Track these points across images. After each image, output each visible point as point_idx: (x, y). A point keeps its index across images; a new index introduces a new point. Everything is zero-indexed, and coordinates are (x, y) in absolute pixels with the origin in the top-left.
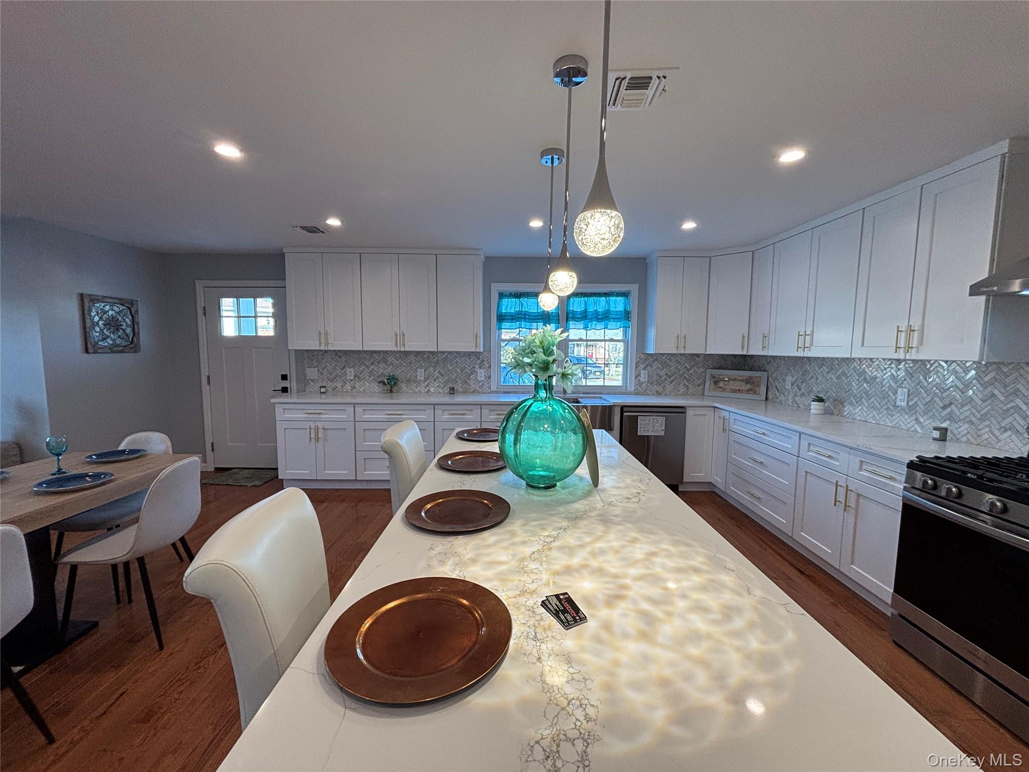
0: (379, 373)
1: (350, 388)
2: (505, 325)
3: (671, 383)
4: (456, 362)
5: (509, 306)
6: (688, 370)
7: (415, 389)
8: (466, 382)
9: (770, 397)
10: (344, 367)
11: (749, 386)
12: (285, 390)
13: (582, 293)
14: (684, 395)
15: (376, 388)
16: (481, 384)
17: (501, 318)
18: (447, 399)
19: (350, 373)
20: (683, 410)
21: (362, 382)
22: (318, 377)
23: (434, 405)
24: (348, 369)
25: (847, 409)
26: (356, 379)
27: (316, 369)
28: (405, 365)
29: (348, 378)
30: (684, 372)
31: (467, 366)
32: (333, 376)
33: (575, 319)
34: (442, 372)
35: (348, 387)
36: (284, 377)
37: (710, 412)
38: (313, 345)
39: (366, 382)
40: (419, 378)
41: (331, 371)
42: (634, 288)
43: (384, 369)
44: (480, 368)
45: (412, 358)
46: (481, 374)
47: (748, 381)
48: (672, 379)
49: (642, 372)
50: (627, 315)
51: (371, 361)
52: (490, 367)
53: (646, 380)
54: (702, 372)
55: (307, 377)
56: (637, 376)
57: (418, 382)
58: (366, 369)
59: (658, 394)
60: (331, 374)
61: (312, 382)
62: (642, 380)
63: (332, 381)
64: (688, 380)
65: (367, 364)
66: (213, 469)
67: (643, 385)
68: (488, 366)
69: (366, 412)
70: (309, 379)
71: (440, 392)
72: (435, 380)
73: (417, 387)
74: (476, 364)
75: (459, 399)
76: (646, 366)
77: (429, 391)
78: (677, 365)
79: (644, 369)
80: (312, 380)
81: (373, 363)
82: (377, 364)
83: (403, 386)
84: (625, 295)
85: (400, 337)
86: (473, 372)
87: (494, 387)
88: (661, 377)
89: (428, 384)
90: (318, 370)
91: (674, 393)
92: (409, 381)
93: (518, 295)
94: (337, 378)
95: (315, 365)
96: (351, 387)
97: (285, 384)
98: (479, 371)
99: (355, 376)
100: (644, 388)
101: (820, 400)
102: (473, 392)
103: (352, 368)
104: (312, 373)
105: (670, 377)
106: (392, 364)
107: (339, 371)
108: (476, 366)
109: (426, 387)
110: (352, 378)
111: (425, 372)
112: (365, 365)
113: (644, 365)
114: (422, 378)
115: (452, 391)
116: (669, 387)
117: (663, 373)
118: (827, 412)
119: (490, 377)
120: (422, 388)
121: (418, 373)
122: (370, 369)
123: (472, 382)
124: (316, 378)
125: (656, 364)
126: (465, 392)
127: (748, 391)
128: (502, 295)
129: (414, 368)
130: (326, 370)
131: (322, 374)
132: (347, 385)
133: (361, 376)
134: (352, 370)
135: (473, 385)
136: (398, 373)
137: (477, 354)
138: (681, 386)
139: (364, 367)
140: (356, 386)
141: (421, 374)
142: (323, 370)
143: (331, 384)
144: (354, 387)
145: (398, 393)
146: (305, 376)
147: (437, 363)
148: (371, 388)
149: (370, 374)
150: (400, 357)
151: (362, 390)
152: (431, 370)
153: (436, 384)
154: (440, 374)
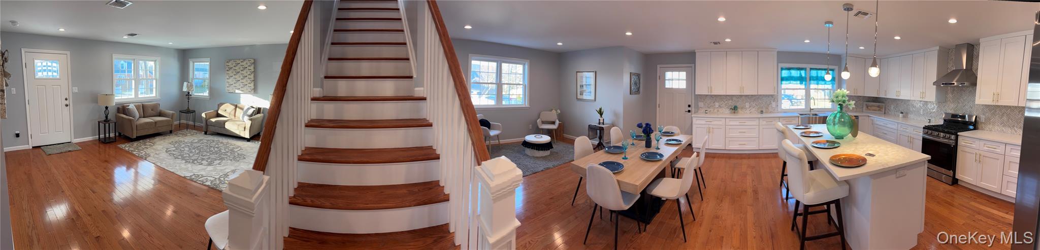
0: (729, 105)
2: (783, 82)
4: (763, 99)
5: (785, 73)
8: (767, 108)
9: (886, 112)
10: (715, 102)
11: (878, 109)
12: (689, 111)
14: (856, 111)
15: (728, 111)
16: (774, 108)
17: (783, 79)
18: (760, 116)
19: (717, 104)
21: (722, 108)
25: (909, 115)
28: (741, 101)
29: (716, 107)
31: (767, 101)
32: (710, 106)
33: (813, 80)
35: (716, 110)
36: (689, 106)
37: (867, 118)
38: (705, 92)
39: (724, 108)
41: (709, 103)
42: (836, 68)
43: (731, 103)
44: (774, 102)
45: (743, 97)
46: (774, 104)
47: (879, 107)
52: (778, 101)
57: (746, 108)
61: (701, 108)
63: (709, 108)
65: (725, 100)
69: (730, 121)
71: (755, 113)
72: (753, 107)
73: (745, 110)
74: (771, 100)
75: (764, 115)
77: (750, 113)
81: (727, 100)
82: (729, 101)
83: (739, 110)
84: (832, 70)
85: (742, 88)
86: (770, 103)
87: (779, 110)
89: (750, 109)
90: (703, 104)
91: (852, 111)
92: (742, 108)
93: (789, 69)
94: (712, 107)
95: (703, 101)
97: (690, 109)
99: (719, 106)
101: (902, 113)
102: (770, 112)
103: (718, 102)
104: (701, 104)
106: (735, 101)
107: (712, 104)
111: (749, 104)
114: (748, 107)
115: (762, 112)
118: (904, 117)
119: (778, 106)
120: (748, 111)
121: (746, 105)
122: (726, 103)
123: (770, 108)
124: (703, 107)
126: (767, 112)
127: (879, 110)
128: (782, 69)
129: (745, 102)
130: (706, 103)
131: (705, 105)
133: (721, 106)
135: (770, 110)
136: (738, 105)
137: (772, 96)
139: (723, 102)
140: (719, 110)
141: (747, 105)
145: (737, 113)
146: (698, 106)
147: (755, 100)
148: (726, 112)
149: (726, 105)
150: (739, 98)
151: (722, 112)
152: (752, 103)
153: (754, 109)
154: (756, 104)
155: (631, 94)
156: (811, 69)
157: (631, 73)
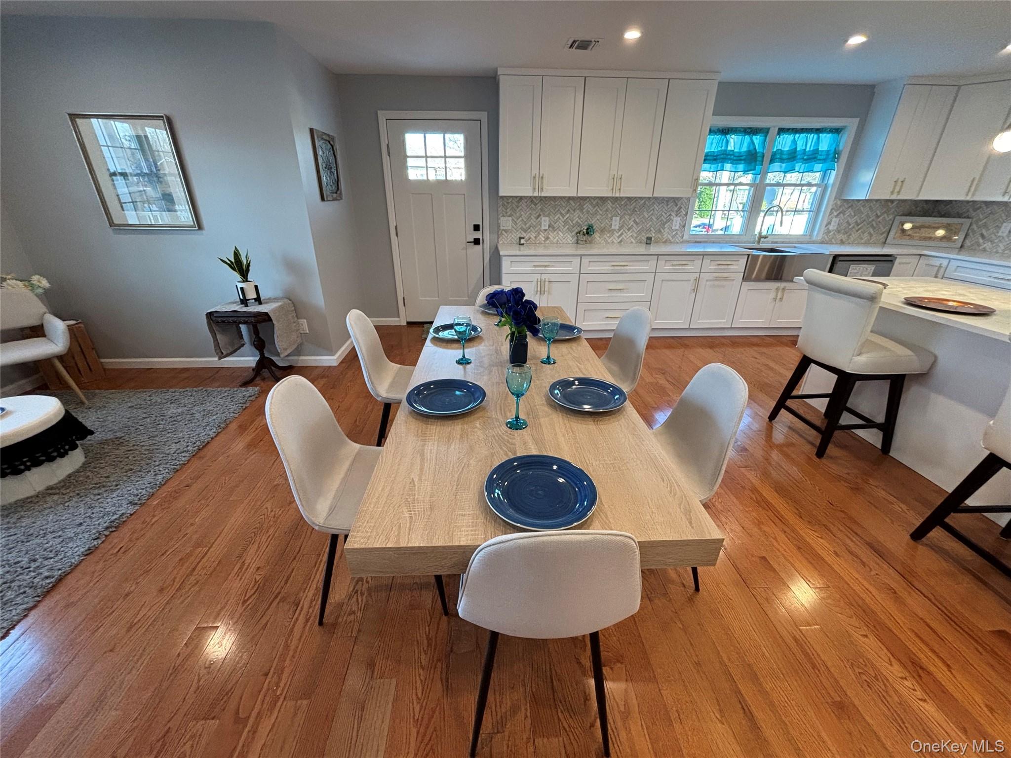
0: (574, 222)
1: (544, 239)
2: (706, 166)
3: (857, 231)
4: (653, 209)
5: (713, 144)
6: (878, 217)
7: (607, 239)
8: (661, 231)
10: (539, 216)
12: (477, 242)
13: (793, 129)
14: (866, 243)
15: (570, 238)
16: (674, 233)
18: (642, 249)
19: (545, 222)
20: (889, 258)
21: (556, 232)
22: (512, 227)
23: (658, 255)
24: (543, 218)
26: (551, 229)
27: (510, 218)
28: (601, 212)
29: (543, 228)
30: (873, 220)
31: (663, 213)
32: (527, 225)
33: (782, 160)
34: (637, 220)
35: (542, 237)
36: (477, 228)
37: (914, 260)
39: (559, 232)
40: (613, 227)
41: (525, 220)
42: (851, 124)
43: (579, 217)
44: (677, 215)
45: (609, 205)
46: (677, 222)
48: (859, 226)
49: (834, 219)
50: (835, 155)
51: (567, 209)
52: (686, 215)
53: (835, 228)
54: (891, 219)
55: (502, 228)
56: (829, 223)
57: (612, 232)
58: (561, 217)
59: (842, 242)
60: (526, 224)
61: (506, 233)
62: (831, 228)
63: (525, 231)
64: (874, 228)
65: (563, 212)
66: (405, 324)
67: (831, 234)
68: (684, 213)
69: (592, 264)
70: (503, 230)
71: (632, 242)
72: (629, 230)
73: (610, 237)
74: (673, 211)
75: (654, 249)
76: (840, 213)
77: (621, 241)
78: (869, 212)
79: (837, 216)
80: (506, 231)
81: (570, 211)
82: (573, 212)
83: (597, 235)
84: (837, 131)
85: (617, 180)
86: (669, 220)
87: (686, 237)
88: (850, 225)
89: (622, 234)
90: (513, 220)
91: (856, 242)
92: (603, 231)
93: (725, 132)
94: (531, 228)
95: (509, 213)
96: (544, 237)
97: (478, 235)
98: (675, 218)
99: (549, 227)
100: (831, 237)
102: (665, 242)
103: (546, 216)
104: (506, 223)
105: (858, 225)
106: (588, 212)
107: (533, 221)
108: (673, 214)
109: (619, 237)
110: (547, 228)
111: (620, 220)
112: (562, 214)
113: (838, 212)
114: (617, 228)
115: (648, 242)
116: (854, 235)
117: (852, 221)
119: (684, 226)
120: (615, 239)
121: (613, 223)
122: (565, 218)
123: (667, 232)
124: (510, 228)
125: (850, 212)
126: (658, 242)
129: (610, 216)
130: (521, 219)
131: (516, 224)
132: (540, 236)
133: (555, 226)
134: (547, 218)
135: (666, 235)
136: (593, 222)
137: (675, 200)
138: (866, 234)
139: (559, 215)
140: (550, 236)
141: (616, 222)
142: (517, 219)
143: (525, 235)
144: (547, 238)
145: (590, 242)
146: (499, 226)
147: (634, 211)
148: (565, 239)
149: (566, 222)
150: (597, 204)
151: (555, 241)
152: (627, 217)
153: (629, 233)
154: (635, 221)
155: (323, 199)
156: (781, 131)
157: (311, 130)
